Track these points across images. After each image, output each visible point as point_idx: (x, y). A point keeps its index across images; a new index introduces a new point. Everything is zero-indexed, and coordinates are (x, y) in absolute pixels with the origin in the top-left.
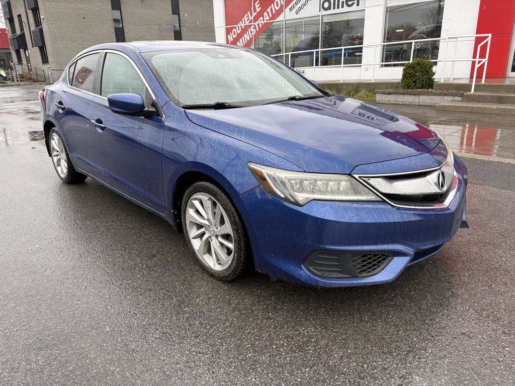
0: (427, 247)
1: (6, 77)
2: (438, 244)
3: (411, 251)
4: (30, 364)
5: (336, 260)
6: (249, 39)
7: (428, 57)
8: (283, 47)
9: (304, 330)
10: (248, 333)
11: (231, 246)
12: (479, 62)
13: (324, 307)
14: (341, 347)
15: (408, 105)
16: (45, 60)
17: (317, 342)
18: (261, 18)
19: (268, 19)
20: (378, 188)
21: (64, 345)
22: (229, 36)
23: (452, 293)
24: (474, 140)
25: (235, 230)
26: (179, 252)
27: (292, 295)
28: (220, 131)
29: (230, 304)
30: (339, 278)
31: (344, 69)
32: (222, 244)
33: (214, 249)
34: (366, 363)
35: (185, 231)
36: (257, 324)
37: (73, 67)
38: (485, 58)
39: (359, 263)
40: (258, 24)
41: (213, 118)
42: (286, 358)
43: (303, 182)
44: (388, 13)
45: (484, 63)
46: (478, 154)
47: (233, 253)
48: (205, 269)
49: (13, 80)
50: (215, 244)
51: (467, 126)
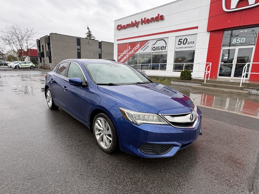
0: (186, 143)
1: (35, 67)
2: (190, 142)
3: (180, 144)
4: (24, 186)
5: (151, 147)
6: (126, 59)
7: (190, 69)
8: (138, 62)
9: (137, 175)
10: (115, 176)
11: (111, 139)
12: (207, 72)
13: (146, 166)
14: (152, 183)
15: (182, 86)
16: (50, 62)
17: (142, 181)
18: (131, 52)
19: (133, 52)
20: (168, 120)
21: (40, 178)
22: (119, 57)
23: (196, 161)
24: (206, 100)
25: (113, 133)
26: (91, 140)
27: (134, 160)
28: (110, 94)
29: (109, 163)
30: (152, 154)
31: (160, 71)
32: (108, 138)
33: (105, 140)
34: (161, 190)
35: (94, 132)
36: (119, 172)
37: (58, 67)
38: (209, 71)
39: (160, 149)
40: (129, 54)
41: (108, 89)
42: (129, 187)
43: (140, 116)
44: (176, 53)
45: (209, 73)
46: (207, 106)
47: (111, 142)
48: (100, 148)
49: (38, 68)
50: (105, 138)
51: (203, 95)
